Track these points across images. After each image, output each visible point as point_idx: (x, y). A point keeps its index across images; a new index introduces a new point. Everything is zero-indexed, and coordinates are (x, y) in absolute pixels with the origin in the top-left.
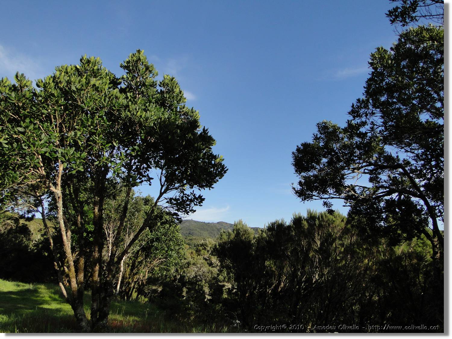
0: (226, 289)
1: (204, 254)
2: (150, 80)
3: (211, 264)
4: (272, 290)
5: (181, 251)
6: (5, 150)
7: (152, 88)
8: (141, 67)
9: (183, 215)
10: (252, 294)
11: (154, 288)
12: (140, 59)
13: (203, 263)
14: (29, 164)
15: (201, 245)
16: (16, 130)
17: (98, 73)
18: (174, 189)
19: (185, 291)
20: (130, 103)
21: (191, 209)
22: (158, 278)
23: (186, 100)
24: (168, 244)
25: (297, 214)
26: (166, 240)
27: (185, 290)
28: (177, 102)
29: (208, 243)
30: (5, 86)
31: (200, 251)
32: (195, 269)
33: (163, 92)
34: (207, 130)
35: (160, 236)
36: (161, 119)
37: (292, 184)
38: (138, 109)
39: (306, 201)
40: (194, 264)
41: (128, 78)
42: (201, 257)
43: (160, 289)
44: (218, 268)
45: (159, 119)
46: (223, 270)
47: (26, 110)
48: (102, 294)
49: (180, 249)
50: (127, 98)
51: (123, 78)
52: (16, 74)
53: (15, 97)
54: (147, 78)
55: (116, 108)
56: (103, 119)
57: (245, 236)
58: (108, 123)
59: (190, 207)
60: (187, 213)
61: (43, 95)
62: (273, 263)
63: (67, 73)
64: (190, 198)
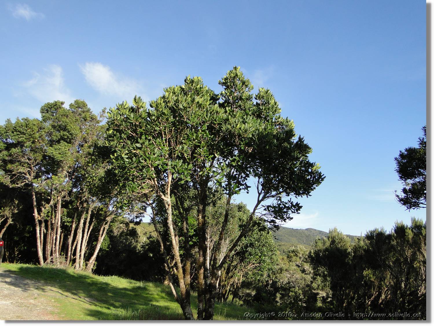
0: (320, 297)
1: (296, 261)
2: (246, 93)
3: (303, 271)
4: (372, 302)
5: (274, 256)
6: (126, 164)
7: (249, 102)
8: (238, 82)
9: (280, 223)
10: (349, 304)
11: (248, 291)
12: (237, 75)
13: (295, 269)
14: (145, 175)
15: (292, 251)
16: (135, 146)
17: (200, 91)
18: (271, 196)
19: (279, 297)
20: (230, 116)
21: (288, 216)
22: (251, 282)
23: (281, 111)
24: (261, 249)
25: (399, 222)
26: (259, 246)
27: (278, 295)
28: (273, 113)
29: (299, 250)
30: (125, 109)
31: (291, 257)
32: (288, 275)
33: (259, 105)
34: (302, 139)
35: (253, 242)
36: (259, 130)
37: (396, 191)
38: (238, 122)
39: (412, 210)
40: (286, 270)
41: (227, 94)
42: (294, 264)
43: (254, 293)
44: (311, 275)
45: (256, 130)
46: (316, 278)
47: (142, 128)
48: (207, 295)
49: (273, 254)
50: (226, 112)
51: (222, 94)
52: (134, 97)
53: (134, 118)
54: (243, 92)
55: (216, 122)
56: (206, 133)
57: (341, 244)
58: (210, 136)
59: (287, 214)
60: (285, 220)
61: (156, 114)
62: (371, 273)
63: (175, 93)
64: (287, 205)
